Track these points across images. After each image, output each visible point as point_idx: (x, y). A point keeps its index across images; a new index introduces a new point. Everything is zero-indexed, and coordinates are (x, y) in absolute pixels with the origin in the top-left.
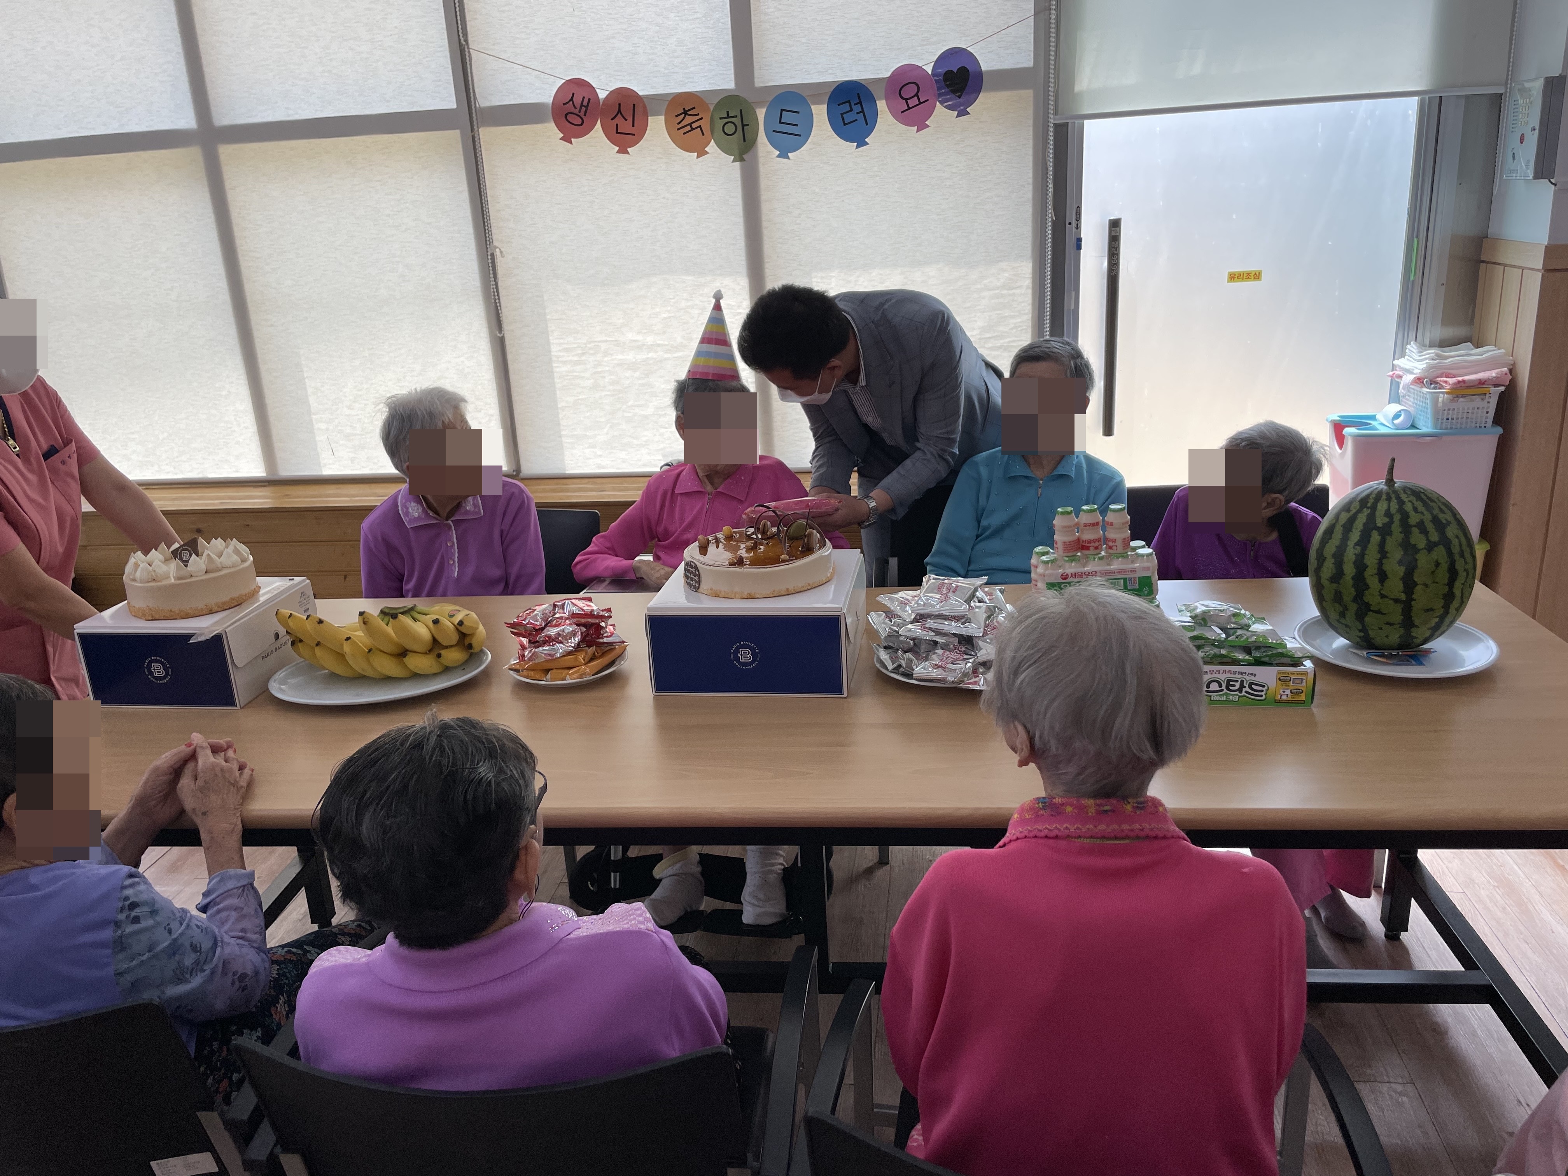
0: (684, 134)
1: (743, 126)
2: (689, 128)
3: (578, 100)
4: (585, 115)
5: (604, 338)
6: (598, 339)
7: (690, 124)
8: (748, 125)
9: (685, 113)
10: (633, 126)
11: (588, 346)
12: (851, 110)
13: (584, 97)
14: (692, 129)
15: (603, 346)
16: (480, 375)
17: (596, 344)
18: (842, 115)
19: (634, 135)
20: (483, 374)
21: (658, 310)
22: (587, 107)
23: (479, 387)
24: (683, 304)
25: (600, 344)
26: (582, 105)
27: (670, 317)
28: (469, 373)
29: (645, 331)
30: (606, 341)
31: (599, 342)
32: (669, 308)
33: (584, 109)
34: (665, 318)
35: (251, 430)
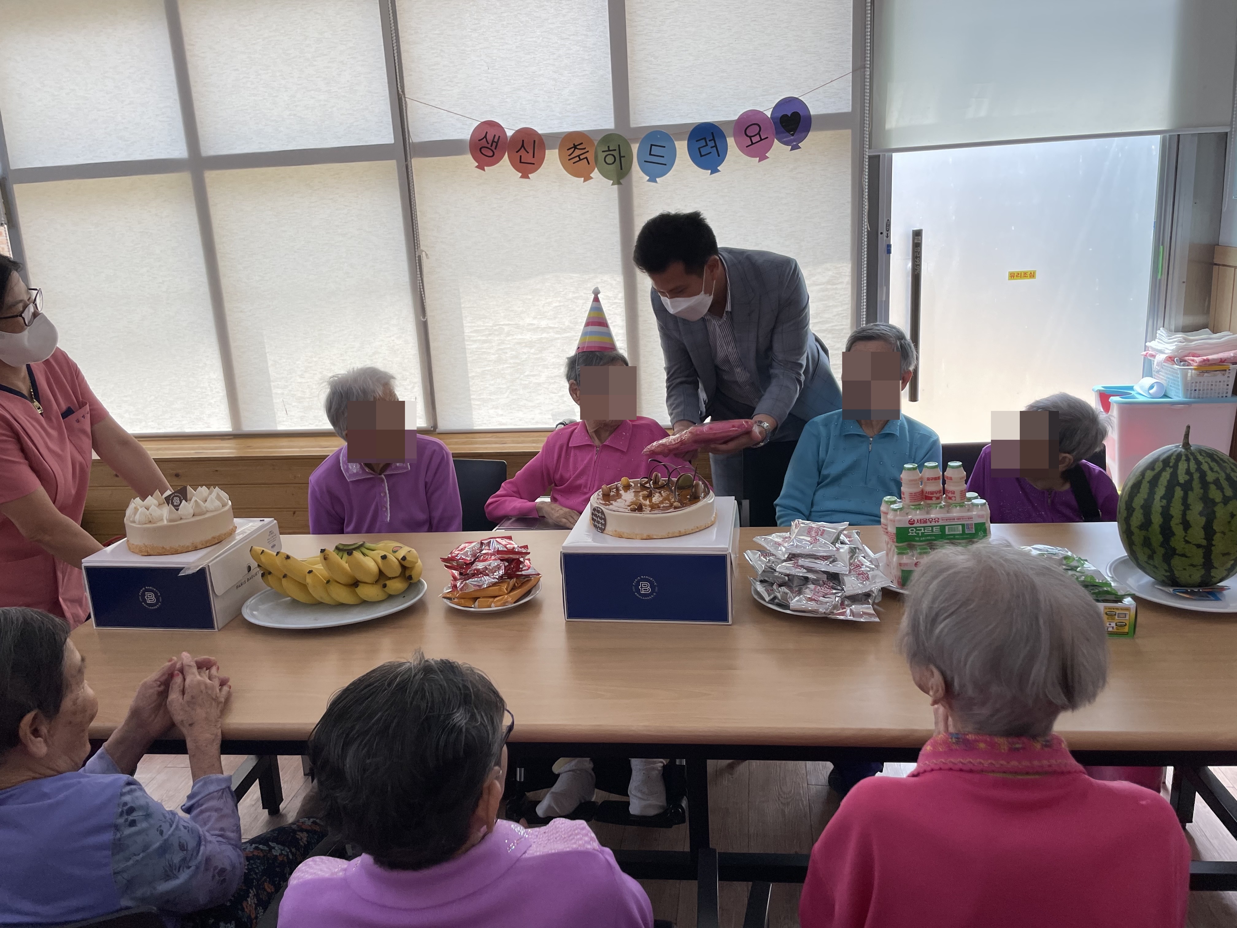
0: (574, 163)
1: (620, 157)
2: (577, 159)
3: (490, 138)
4: (495, 149)
5: (508, 322)
6: (502, 323)
7: (579, 156)
8: (624, 157)
9: (575, 147)
10: (534, 157)
11: (494, 328)
12: (707, 145)
13: (495, 135)
14: (580, 160)
15: (506, 329)
16: (407, 351)
17: (501, 326)
18: (699, 149)
19: (534, 164)
20: (410, 350)
21: (550, 300)
22: (497, 143)
23: (406, 361)
24: (570, 296)
25: (503, 327)
26: (493, 141)
27: (560, 306)
28: (398, 350)
29: (540, 317)
30: (509, 325)
31: (503, 325)
32: (559, 299)
33: (494, 144)
34: (556, 307)
35: (221, 394)
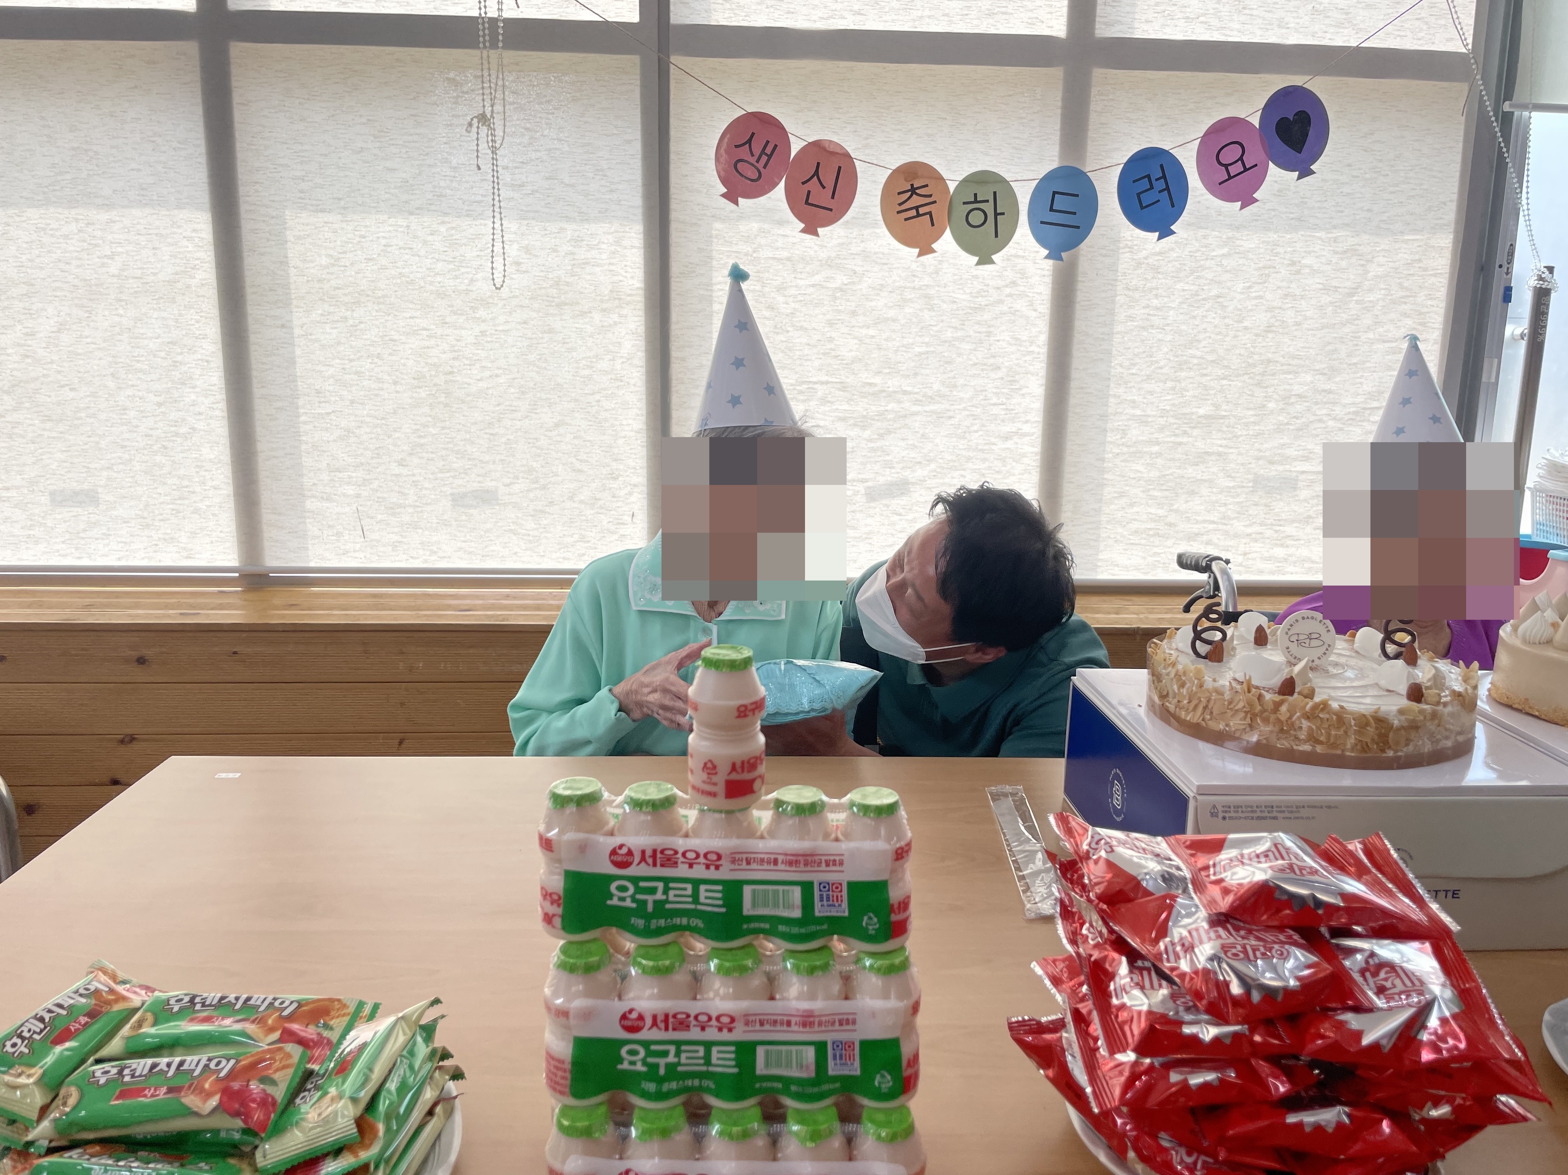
0: (906, 219)
1: (996, 217)
2: (914, 213)
4: (765, 167)
7: (917, 208)
8: (1002, 216)
9: (913, 190)
10: (833, 197)
14: (918, 215)
19: (831, 210)
35: (225, 492)
